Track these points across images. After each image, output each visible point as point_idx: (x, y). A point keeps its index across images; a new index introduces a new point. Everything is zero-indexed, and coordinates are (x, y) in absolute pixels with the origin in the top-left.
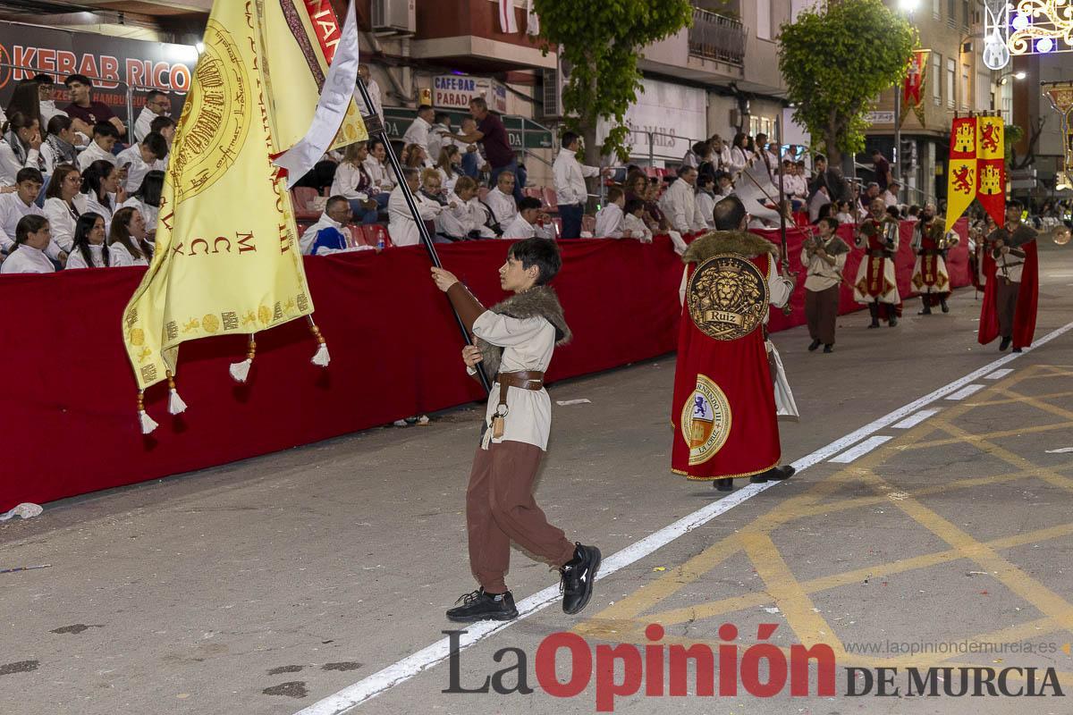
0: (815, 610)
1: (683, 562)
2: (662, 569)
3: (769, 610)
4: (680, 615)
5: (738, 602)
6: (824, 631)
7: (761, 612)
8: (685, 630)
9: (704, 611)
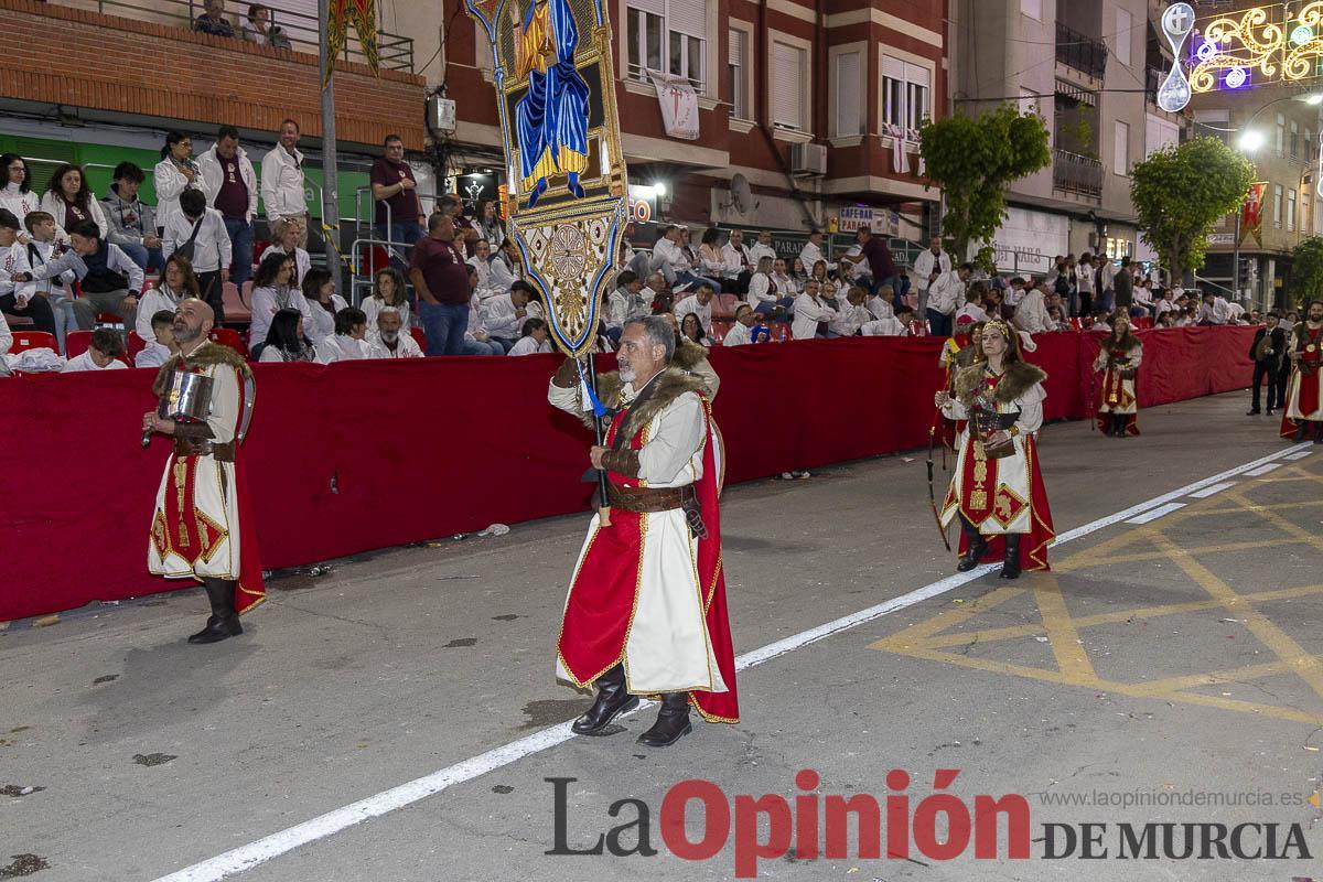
0: (1079, 641)
1: (980, 596)
2: (960, 601)
3: (1038, 639)
4: (966, 638)
5: (1016, 631)
6: (1082, 660)
7: (1033, 640)
8: (966, 650)
9: (985, 636)
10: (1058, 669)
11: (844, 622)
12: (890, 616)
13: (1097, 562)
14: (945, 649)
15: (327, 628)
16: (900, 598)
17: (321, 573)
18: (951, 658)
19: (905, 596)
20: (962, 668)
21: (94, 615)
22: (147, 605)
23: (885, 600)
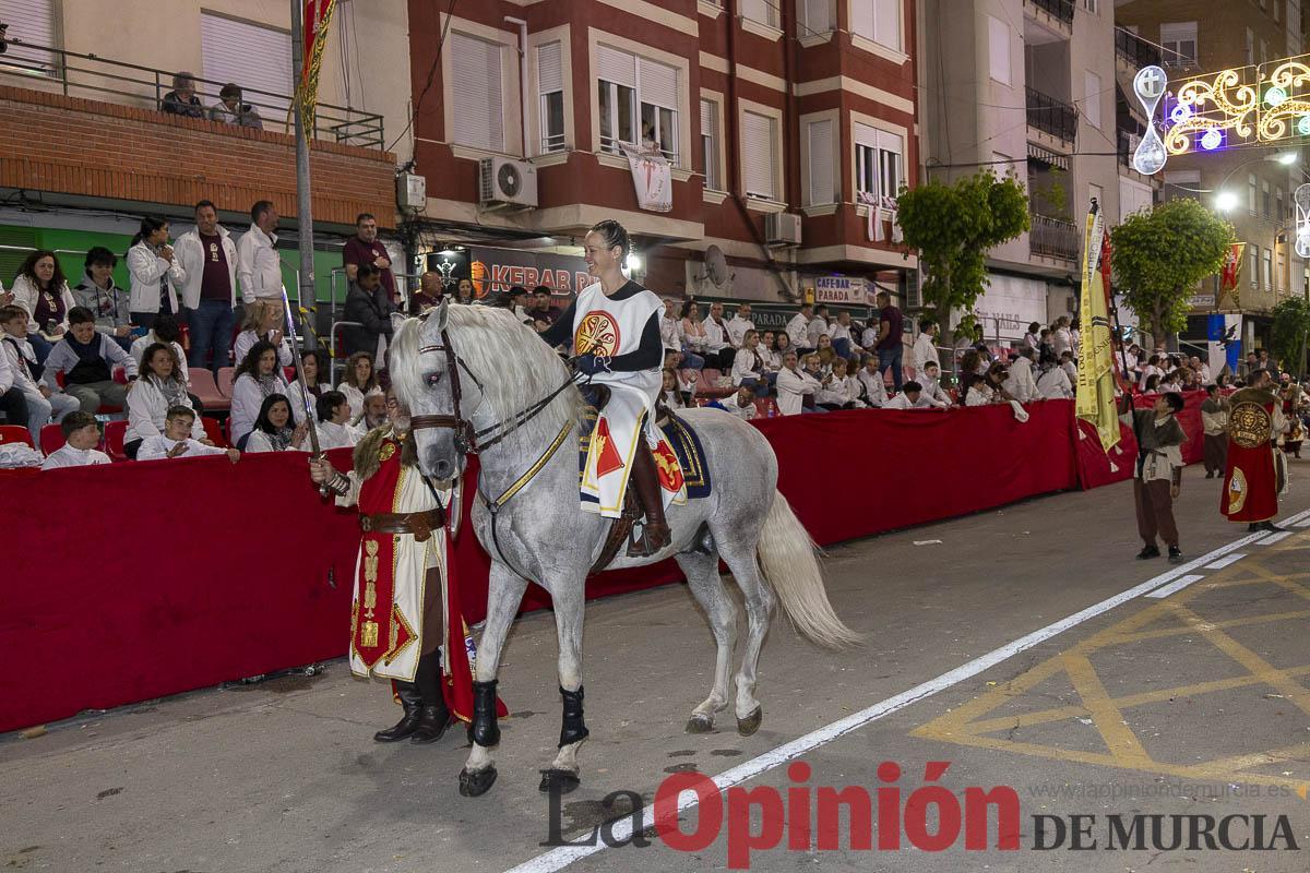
0: (1125, 722)
1: (1012, 678)
2: (993, 683)
3: (1083, 721)
4: (1007, 723)
5: (1057, 714)
6: (1131, 741)
7: (1077, 722)
8: (1010, 735)
9: (1027, 720)
10: (1109, 752)
11: (878, 710)
12: (924, 702)
13: (1125, 639)
14: (990, 735)
15: (334, 732)
16: (931, 682)
17: (316, 673)
18: (999, 744)
19: (936, 680)
20: (1010, 755)
21: (81, 725)
22: (136, 712)
23: (915, 685)
